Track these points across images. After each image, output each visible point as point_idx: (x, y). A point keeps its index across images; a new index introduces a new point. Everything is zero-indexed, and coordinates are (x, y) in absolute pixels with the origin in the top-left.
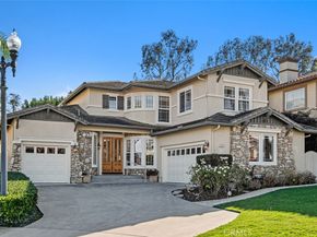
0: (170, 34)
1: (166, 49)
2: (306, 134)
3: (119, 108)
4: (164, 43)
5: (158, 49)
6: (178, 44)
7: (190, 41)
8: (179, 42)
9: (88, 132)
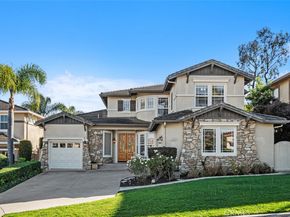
0: (265, 31)
1: (261, 45)
2: (275, 125)
3: (132, 110)
4: (259, 40)
5: (253, 47)
6: (273, 39)
7: (284, 34)
8: (274, 37)
9: (99, 131)
